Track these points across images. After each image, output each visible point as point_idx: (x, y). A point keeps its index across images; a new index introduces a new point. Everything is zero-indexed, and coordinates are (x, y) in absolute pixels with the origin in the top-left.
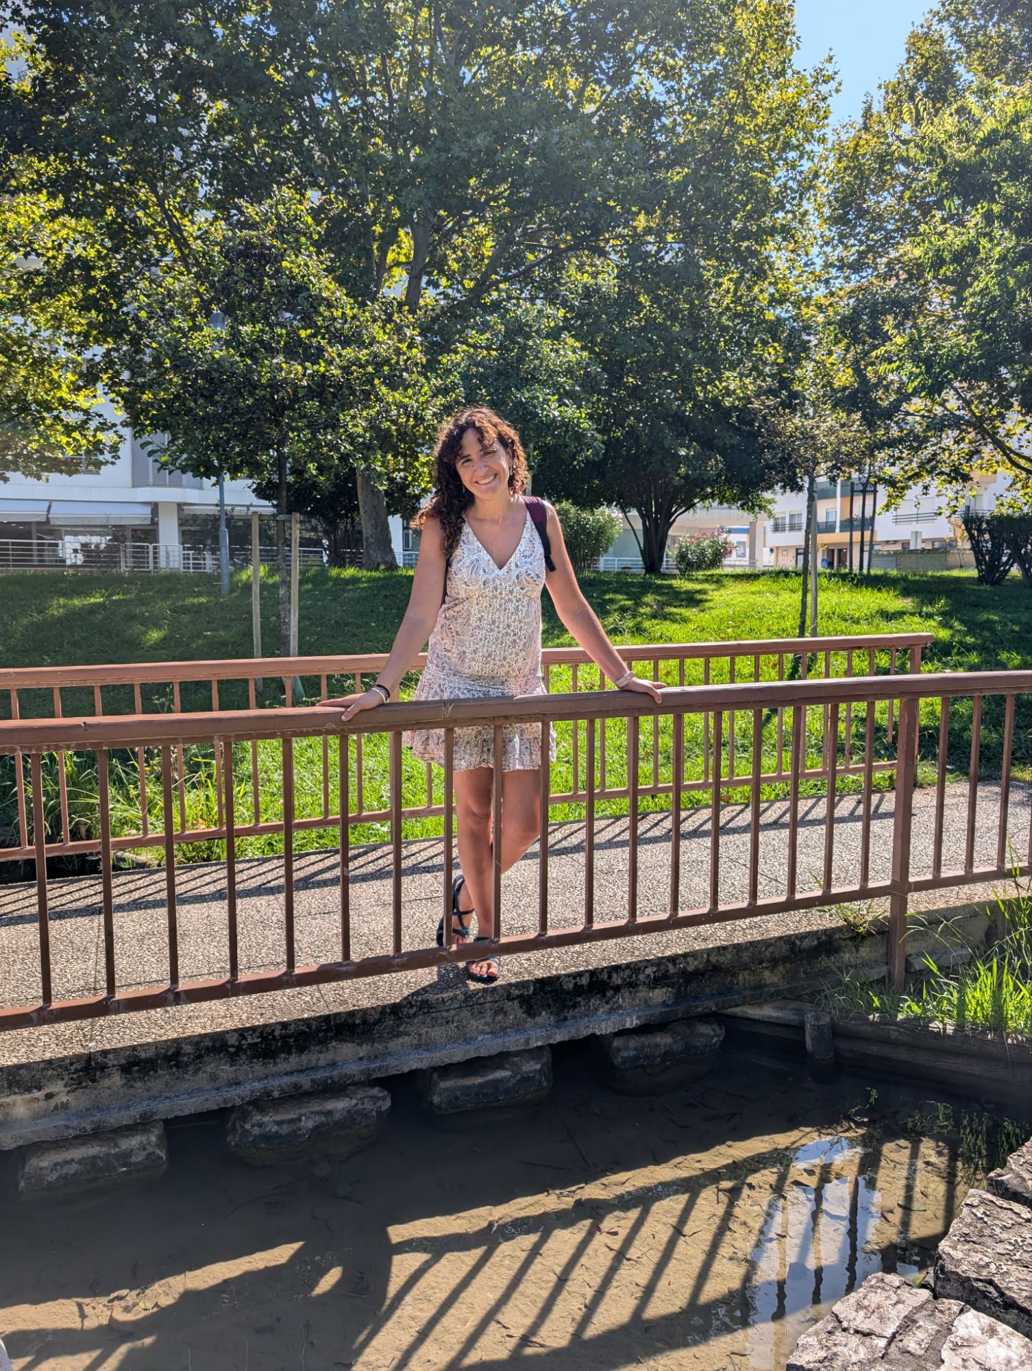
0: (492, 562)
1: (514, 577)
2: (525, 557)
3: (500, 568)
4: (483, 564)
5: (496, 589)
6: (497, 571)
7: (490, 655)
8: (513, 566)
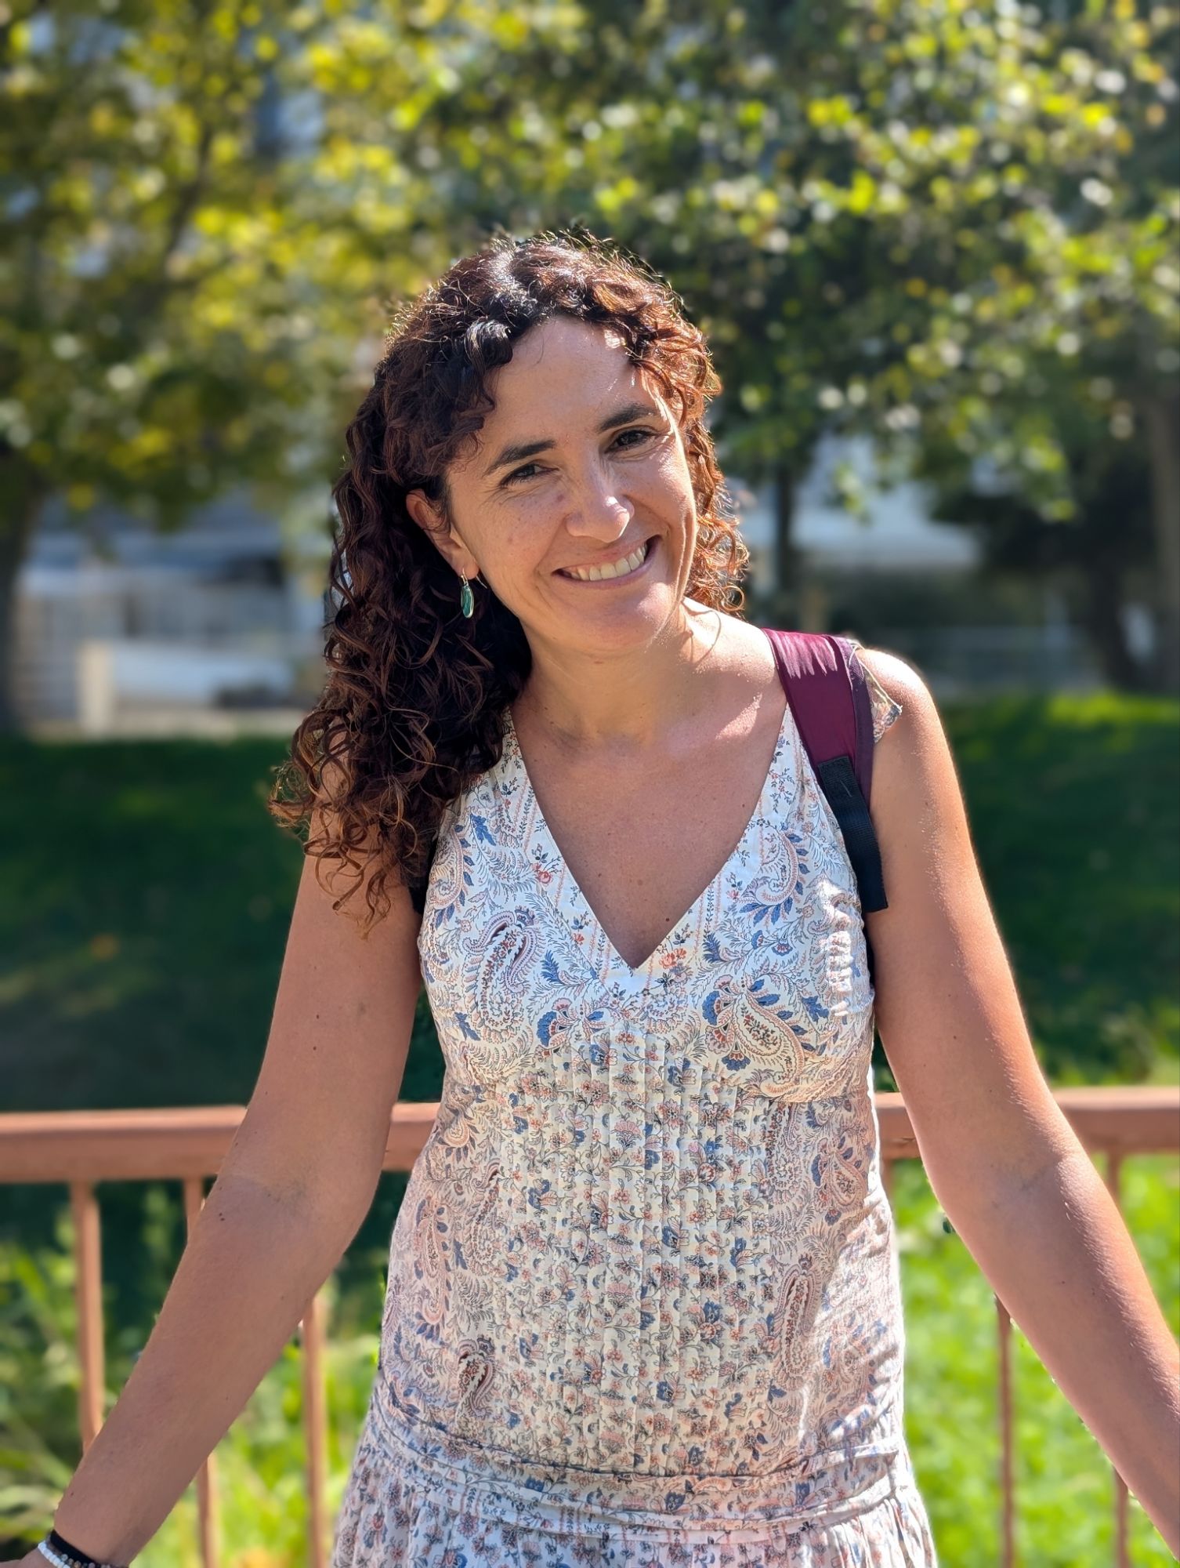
0: (593, 929)
1: (693, 1009)
2: (759, 911)
3: (636, 956)
4: (547, 938)
5: (602, 1058)
6: (617, 974)
7: (592, 1375)
8: (694, 955)
